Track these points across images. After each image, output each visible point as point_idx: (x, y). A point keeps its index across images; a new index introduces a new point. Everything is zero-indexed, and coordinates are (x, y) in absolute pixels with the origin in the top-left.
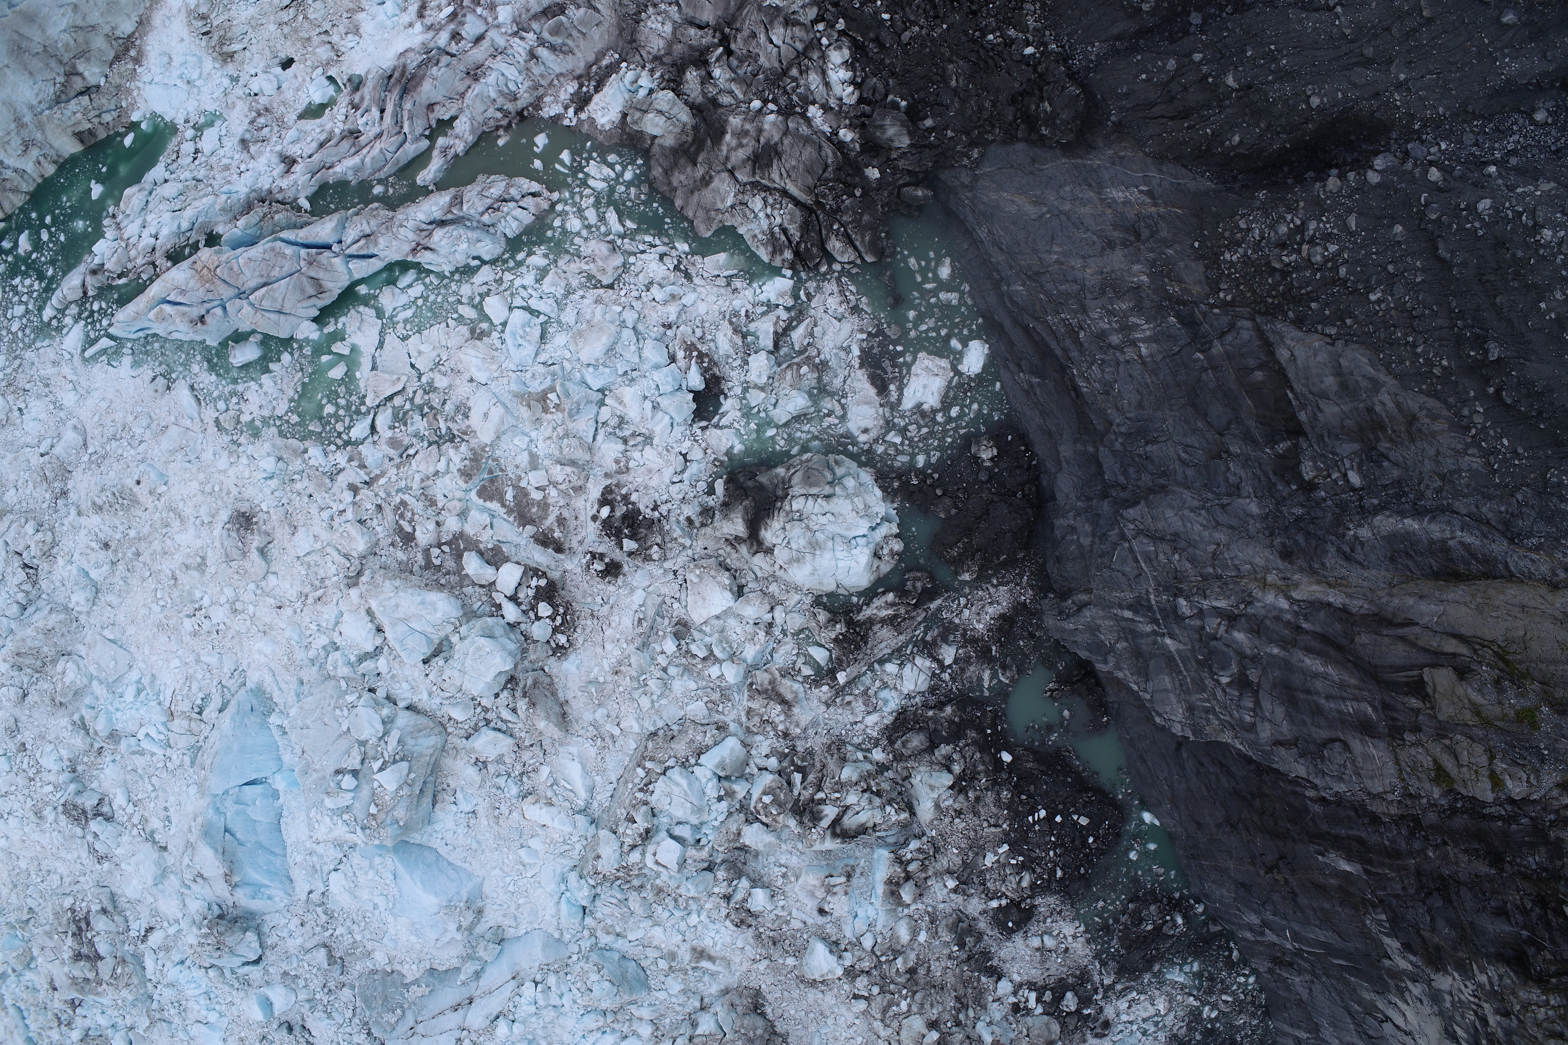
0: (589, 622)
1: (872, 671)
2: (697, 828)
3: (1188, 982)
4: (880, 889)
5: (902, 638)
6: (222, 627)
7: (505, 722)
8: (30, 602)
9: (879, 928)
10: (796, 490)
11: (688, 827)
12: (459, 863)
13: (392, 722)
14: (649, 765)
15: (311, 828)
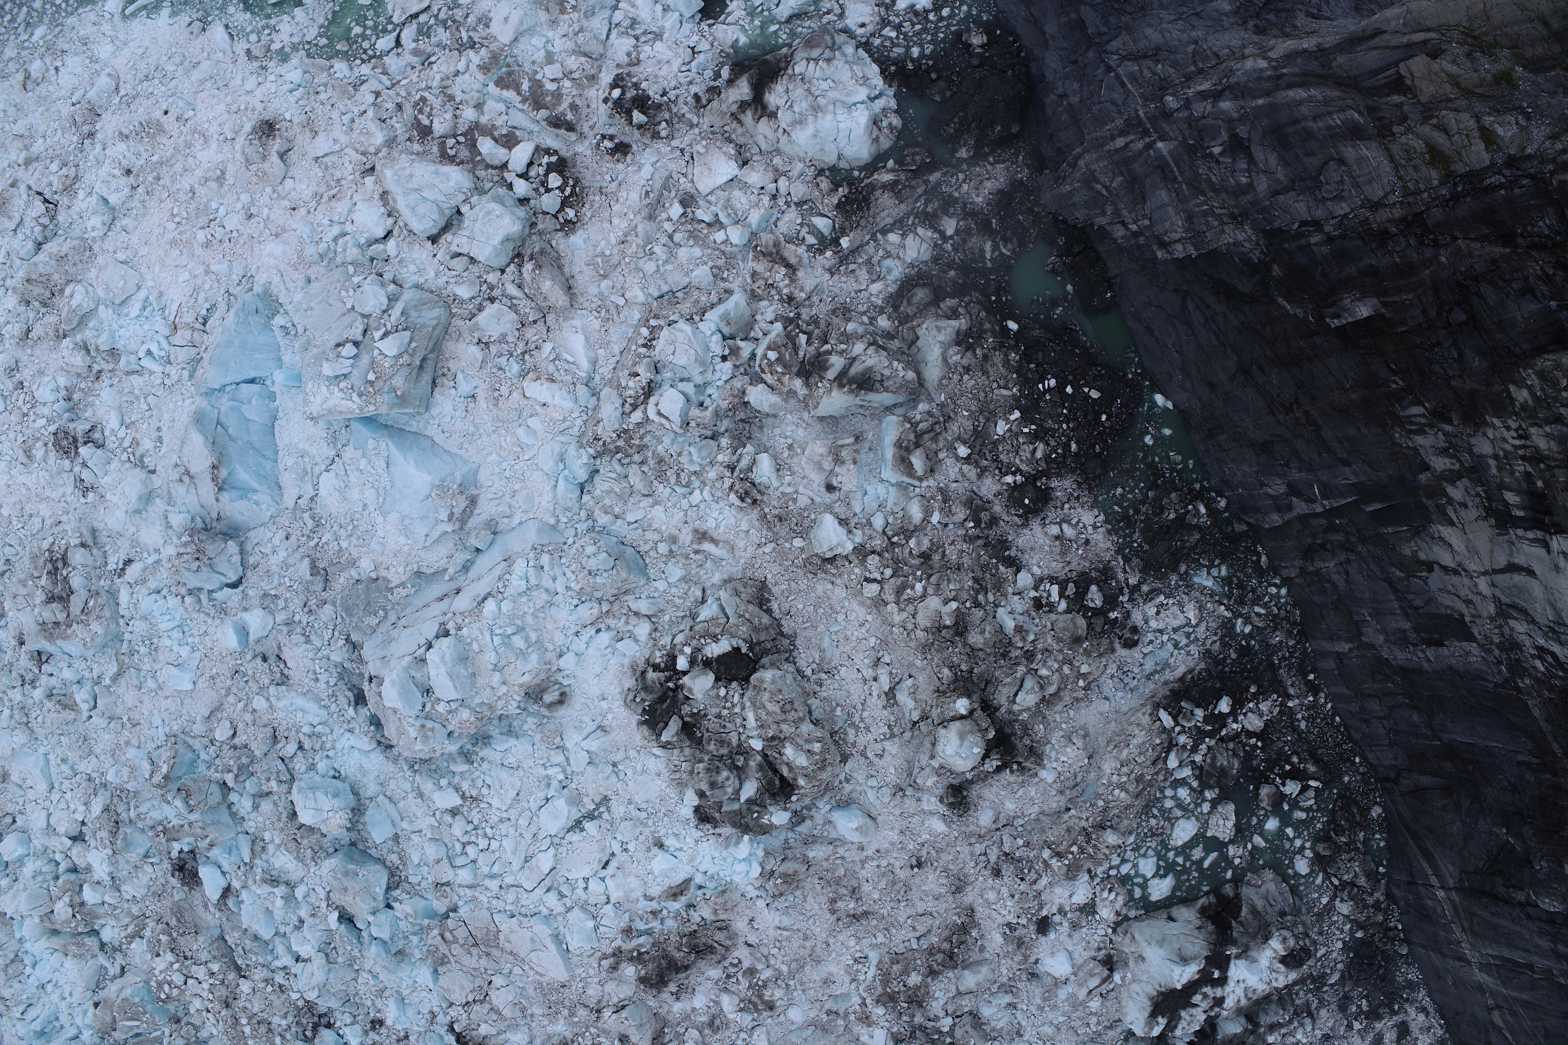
0: (597, 198)
1: (875, 241)
2: (700, 388)
3: (1217, 589)
4: (889, 453)
5: (903, 207)
6: (235, 234)
7: (512, 298)
8: (46, 240)
9: (890, 504)
10: (798, 56)
11: (691, 385)
12: (455, 450)
13: (397, 300)
14: (653, 322)
15: (306, 402)
